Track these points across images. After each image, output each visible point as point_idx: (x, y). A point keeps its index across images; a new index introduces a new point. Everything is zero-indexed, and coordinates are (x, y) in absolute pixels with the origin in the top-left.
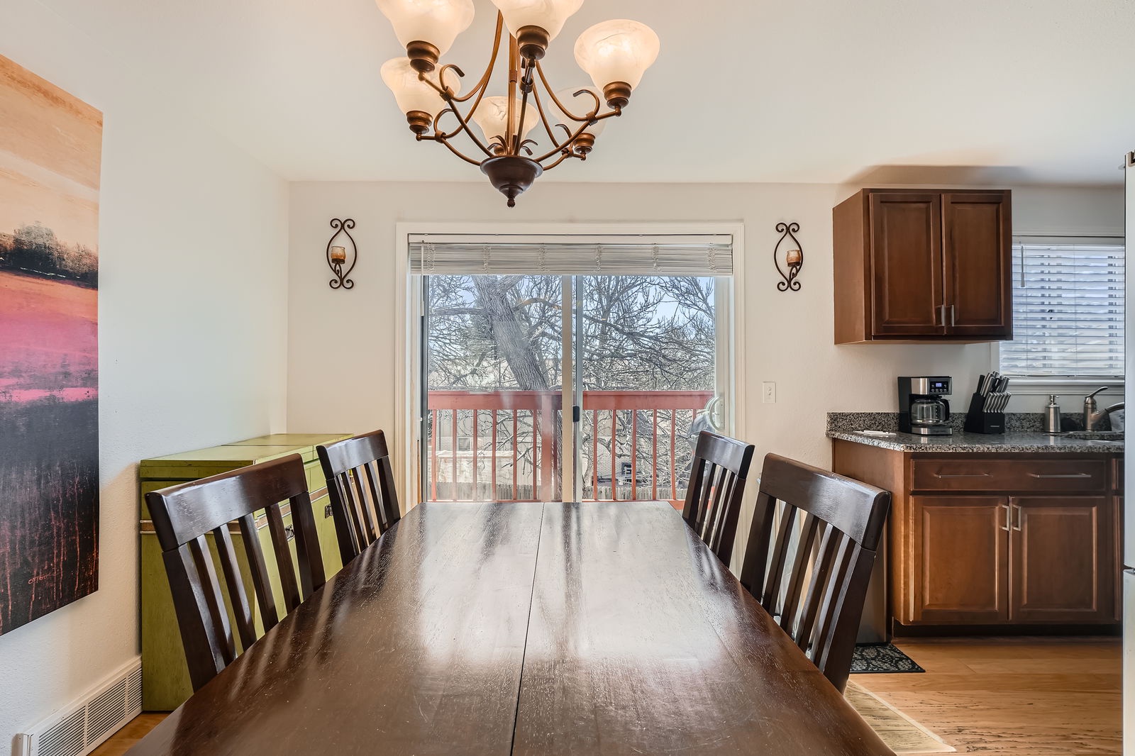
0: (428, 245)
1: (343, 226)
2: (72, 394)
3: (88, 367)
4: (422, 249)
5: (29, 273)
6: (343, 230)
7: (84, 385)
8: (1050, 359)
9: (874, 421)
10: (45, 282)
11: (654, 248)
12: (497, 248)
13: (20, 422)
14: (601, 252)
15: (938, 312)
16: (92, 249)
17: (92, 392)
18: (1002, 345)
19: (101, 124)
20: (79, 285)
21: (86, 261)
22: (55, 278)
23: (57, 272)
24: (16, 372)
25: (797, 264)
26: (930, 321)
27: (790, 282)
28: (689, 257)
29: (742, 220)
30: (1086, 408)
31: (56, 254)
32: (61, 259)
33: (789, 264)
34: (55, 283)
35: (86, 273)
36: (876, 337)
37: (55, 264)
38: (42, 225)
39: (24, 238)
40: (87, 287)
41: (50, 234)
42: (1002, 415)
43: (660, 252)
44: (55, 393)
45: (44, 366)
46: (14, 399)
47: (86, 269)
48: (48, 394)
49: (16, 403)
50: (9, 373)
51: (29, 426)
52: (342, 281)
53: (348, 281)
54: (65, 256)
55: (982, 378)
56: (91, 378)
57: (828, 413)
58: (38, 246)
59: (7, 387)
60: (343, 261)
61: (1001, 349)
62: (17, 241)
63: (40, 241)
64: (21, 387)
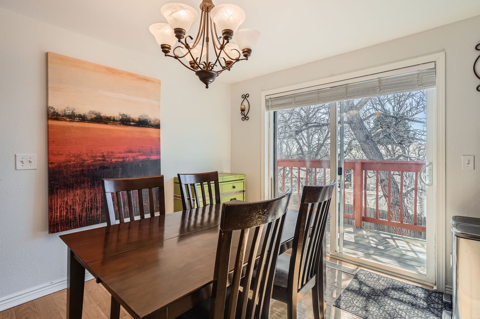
0: (272, 99)
1: (245, 97)
2: (154, 157)
3: (157, 150)
4: (270, 101)
5: (142, 127)
6: (245, 99)
7: (156, 155)
10: (146, 128)
11: (378, 81)
12: (299, 95)
13: (140, 164)
14: (347, 88)
16: (158, 118)
17: (159, 157)
19: (160, 83)
20: (155, 128)
21: (157, 122)
22: (149, 127)
23: (149, 125)
24: (139, 152)
28: (403, 81)
31: (149, 121)
32: (150, 122)
34: (149, 128)
35: (157, 125)
37: (148, 123)
38: (145, 114)
39: (141, 118)
40: (157, 128)
41: (147, 116)
43: (383, 82)
44: (149, 157)
45: (146, 150)
46: (139, 158)
47: (157, 124)
48: (147, 157)
49: (139, 159)
50: (138, 152)
51: (142, 165)
52: (245, 118)
53: (247, 117)
54: (151, 121)
56: (158, 153)
58: (144, 119)
59: (137, 155)
60: (244, 110)
62: (139, 119)
63: (145, 118)
64: (140, 155)
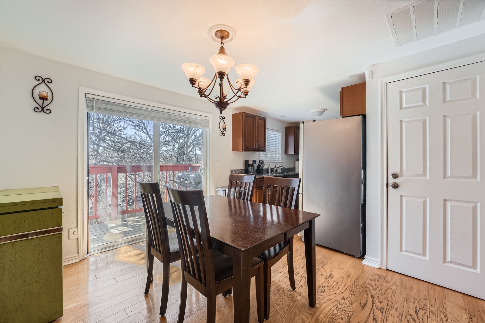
0: (97, 100)
1: (42, 80)
4: (94, 101)
6: (43, 83)
8: (267, 156)
9: (240, 171)
11: (187, 117)
12: (130, 107)
14: (171, 116)
15: (255, 144)
18: (262, 153)
25: (225, 128)
26: (254, 147)
27: (222, 133)
28: (197, 122)
29: (211, 113)
30: (274, 167)
33: (223, 128)
36: (244, 150)
42: (263, 169)
43: (189, 119)
52: (42, 109)
53: (47, 110)
55: (260, 160)
57: (231, 170)
60: (47, 99)
61: (262, 154)
